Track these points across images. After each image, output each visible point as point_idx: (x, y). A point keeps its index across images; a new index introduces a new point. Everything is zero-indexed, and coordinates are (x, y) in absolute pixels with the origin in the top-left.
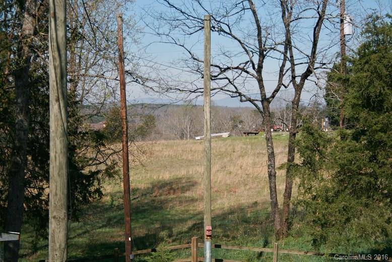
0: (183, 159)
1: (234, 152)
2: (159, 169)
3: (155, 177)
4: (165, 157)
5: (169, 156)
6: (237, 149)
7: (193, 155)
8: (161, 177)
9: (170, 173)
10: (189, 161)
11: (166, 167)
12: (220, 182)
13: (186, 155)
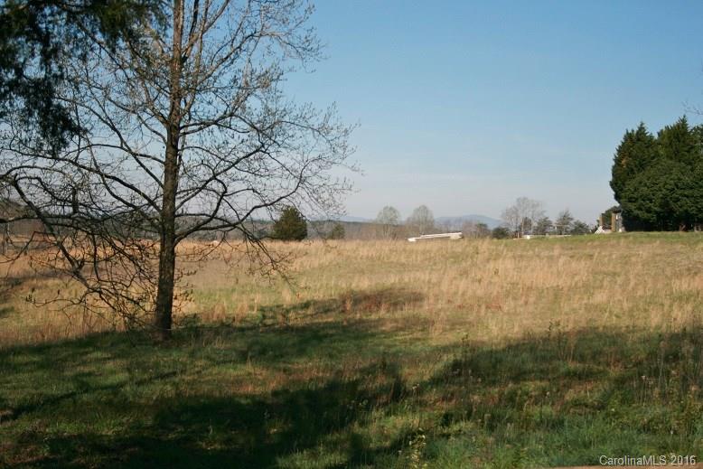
0: (392, 262)
1: (477, 253)
2: (351, 275)
3: (344, 285)
4: (361, 258)
5: (367, 257)
6: (481, 250)
7: (408, 257)
8: (354, 285)
9: (370, 279)
10: (403, 265)
11: (362, 272)
12: (463, 294)
13: (395, 256)
